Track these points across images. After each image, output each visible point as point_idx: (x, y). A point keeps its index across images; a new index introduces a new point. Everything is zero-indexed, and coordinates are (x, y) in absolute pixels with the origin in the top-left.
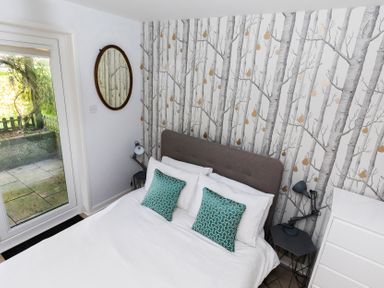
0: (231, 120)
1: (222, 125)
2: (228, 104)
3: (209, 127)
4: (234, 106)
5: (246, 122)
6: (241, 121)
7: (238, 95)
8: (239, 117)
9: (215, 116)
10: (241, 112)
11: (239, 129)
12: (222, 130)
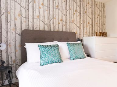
0: (53, 23)
1: (50, 26)
2: (52, 17)
3: (44, 27)
4: (54, 18)
5: (59, 23)
6: (57, 23)
7: (55, 14)
8: (56, 22)
9: (46, 22)
10: (57, 20)
11: (57, 26)
12: (50, 28)
